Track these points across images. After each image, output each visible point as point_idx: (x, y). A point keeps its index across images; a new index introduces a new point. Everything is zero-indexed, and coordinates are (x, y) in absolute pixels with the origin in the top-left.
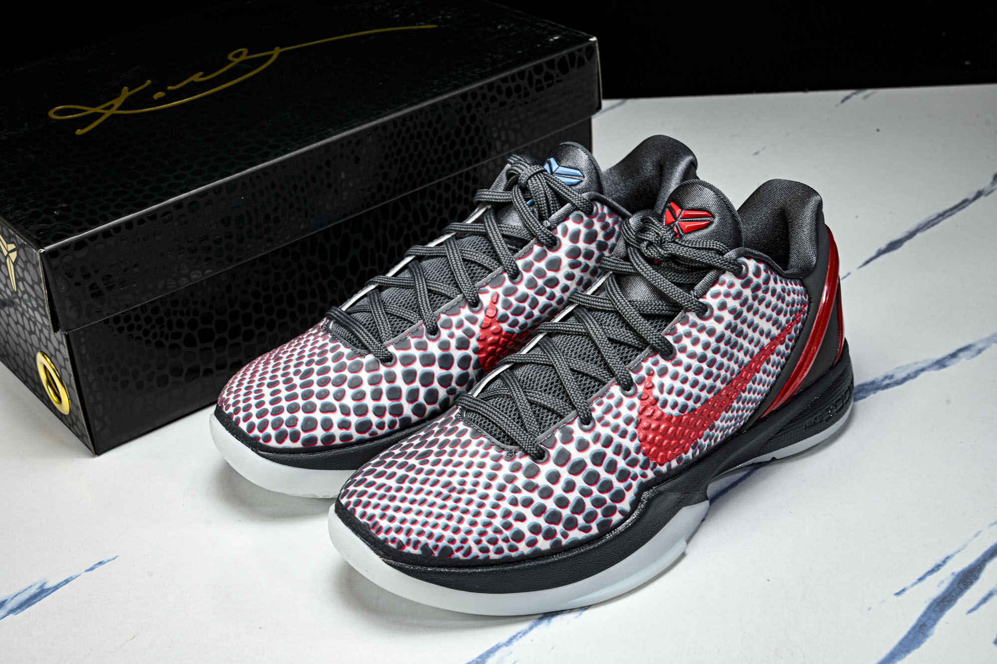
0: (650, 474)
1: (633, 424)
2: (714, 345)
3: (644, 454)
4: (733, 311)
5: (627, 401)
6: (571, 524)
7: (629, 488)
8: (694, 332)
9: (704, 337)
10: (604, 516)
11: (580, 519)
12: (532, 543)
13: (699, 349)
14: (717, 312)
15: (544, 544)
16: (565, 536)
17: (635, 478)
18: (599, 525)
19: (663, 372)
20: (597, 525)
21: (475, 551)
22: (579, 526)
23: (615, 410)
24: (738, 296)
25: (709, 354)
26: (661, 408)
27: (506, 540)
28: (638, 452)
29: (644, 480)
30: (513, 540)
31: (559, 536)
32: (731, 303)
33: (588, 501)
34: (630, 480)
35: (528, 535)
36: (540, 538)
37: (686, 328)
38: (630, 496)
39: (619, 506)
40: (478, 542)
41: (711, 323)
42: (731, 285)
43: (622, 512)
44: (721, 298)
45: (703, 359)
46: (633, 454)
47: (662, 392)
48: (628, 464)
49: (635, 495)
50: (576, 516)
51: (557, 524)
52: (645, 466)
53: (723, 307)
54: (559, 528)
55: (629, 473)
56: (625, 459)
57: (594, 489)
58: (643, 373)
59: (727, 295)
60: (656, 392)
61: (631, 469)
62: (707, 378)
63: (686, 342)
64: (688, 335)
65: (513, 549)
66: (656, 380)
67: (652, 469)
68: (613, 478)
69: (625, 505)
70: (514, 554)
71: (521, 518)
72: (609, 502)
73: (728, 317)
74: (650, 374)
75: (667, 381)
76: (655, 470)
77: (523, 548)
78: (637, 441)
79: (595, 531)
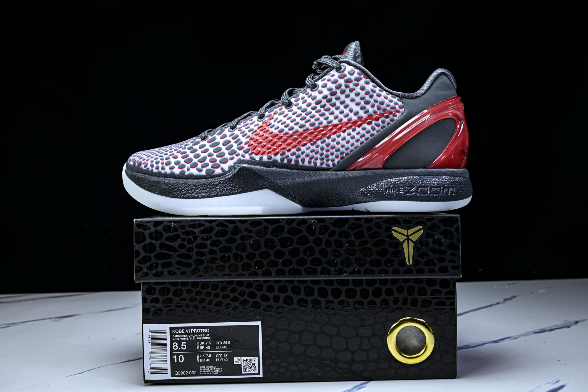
0: (247, 157)
1: (252, 132)
2: (313, 105)
3: (249, 146)
4: (330, 90)
5: (257, 123)
6: (194, 166)
7: (232, 159)
8: (306, 97)
9: (309, 100)
10: (212, 167)
11: (200, 165)
12: (172, 168)
13: (304, 106)
14: (320, 88)
15: (177, 171)
16: (188, 170)
17: (238, 155)
18: (207, 171)
19: (282, 113)
20: (206, 170)
21: (149, 166)
22: (197, 168)
23: (249, 125)
24: (335, 82)
25: (309, 109)
26: (269, 128)
27: (162, 164)
28: (245, 144)
29: (242, 158)
30: (165, 164)
31: (185, 169)
32: (330, 85)
33: (208, 159)
34: (234, 155)
35: (173, 164)
36: (177, 167)
37: (304, 95)
38: (231, 163)
39: (222, 165)
40: (152, 162)
41: (315, 93)
42: (333, 76)
43: (222, 169)
44: (325, 81)
45: (304, 111)
46: (243, 145)
47: (275, 121)
48: (237, 148)
49: (234, 164)
50: (199, 163)
51: (188, 163)
52: (246, 152)
53: (324, 86)
54: (188, 166)
55: (236, 152)
56: (237, 146)
57: (215, 154)
58: (272, 113)
59: (329, 80)
60: (272, 121)
61: (238, 151)
62: (301, 119)
63: (300, 102)
64: (303, 98)
65: (163, 169)
66: (276, 117)
67: (249, 155)
68: (227, 152)
69: (226, 167)
70: (163, 172)
71: (176, 157)
72: (218, 162)
73: (326, 92)
74: (275, 114)
75: (281, 117)
76: (251, 155)
77: (167, 170)
78: (248, 139)
79: (204, 173)
